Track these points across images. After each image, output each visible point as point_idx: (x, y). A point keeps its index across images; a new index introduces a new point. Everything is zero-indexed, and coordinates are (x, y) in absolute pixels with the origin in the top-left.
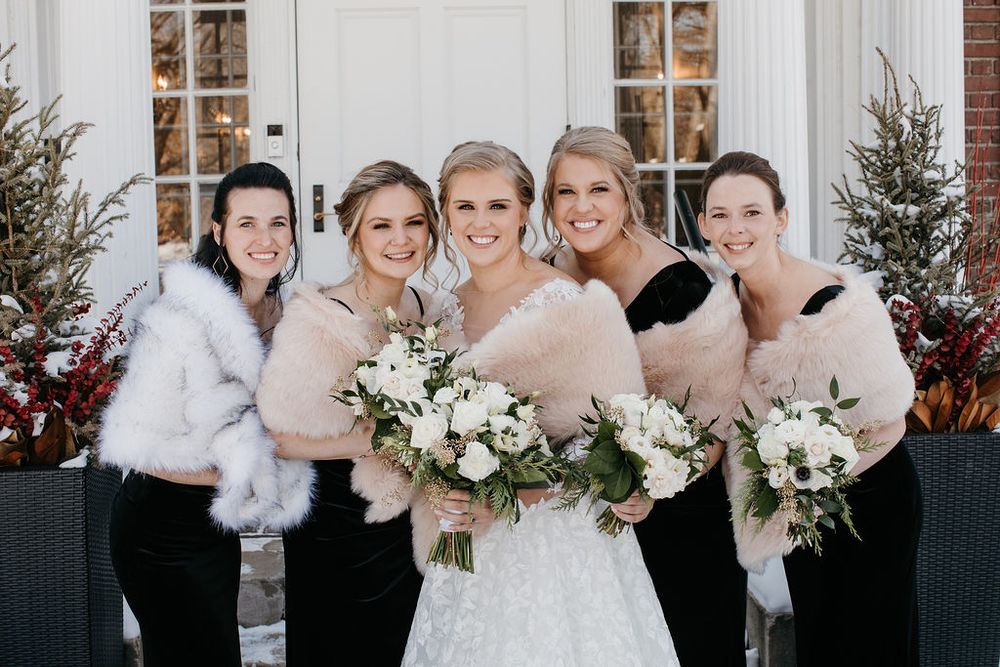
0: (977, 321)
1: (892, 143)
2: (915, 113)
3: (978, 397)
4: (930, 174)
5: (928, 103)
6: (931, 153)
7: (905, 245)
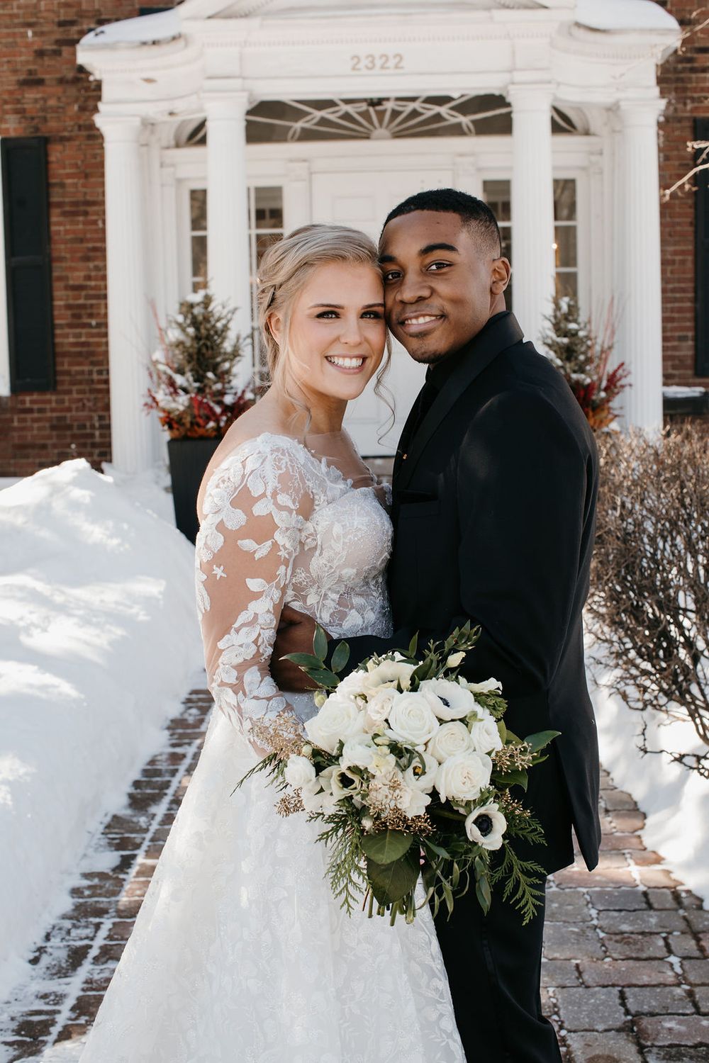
0: (589, 386)
1: (559, 313)
3: (593, 415)
6: (575, 318)
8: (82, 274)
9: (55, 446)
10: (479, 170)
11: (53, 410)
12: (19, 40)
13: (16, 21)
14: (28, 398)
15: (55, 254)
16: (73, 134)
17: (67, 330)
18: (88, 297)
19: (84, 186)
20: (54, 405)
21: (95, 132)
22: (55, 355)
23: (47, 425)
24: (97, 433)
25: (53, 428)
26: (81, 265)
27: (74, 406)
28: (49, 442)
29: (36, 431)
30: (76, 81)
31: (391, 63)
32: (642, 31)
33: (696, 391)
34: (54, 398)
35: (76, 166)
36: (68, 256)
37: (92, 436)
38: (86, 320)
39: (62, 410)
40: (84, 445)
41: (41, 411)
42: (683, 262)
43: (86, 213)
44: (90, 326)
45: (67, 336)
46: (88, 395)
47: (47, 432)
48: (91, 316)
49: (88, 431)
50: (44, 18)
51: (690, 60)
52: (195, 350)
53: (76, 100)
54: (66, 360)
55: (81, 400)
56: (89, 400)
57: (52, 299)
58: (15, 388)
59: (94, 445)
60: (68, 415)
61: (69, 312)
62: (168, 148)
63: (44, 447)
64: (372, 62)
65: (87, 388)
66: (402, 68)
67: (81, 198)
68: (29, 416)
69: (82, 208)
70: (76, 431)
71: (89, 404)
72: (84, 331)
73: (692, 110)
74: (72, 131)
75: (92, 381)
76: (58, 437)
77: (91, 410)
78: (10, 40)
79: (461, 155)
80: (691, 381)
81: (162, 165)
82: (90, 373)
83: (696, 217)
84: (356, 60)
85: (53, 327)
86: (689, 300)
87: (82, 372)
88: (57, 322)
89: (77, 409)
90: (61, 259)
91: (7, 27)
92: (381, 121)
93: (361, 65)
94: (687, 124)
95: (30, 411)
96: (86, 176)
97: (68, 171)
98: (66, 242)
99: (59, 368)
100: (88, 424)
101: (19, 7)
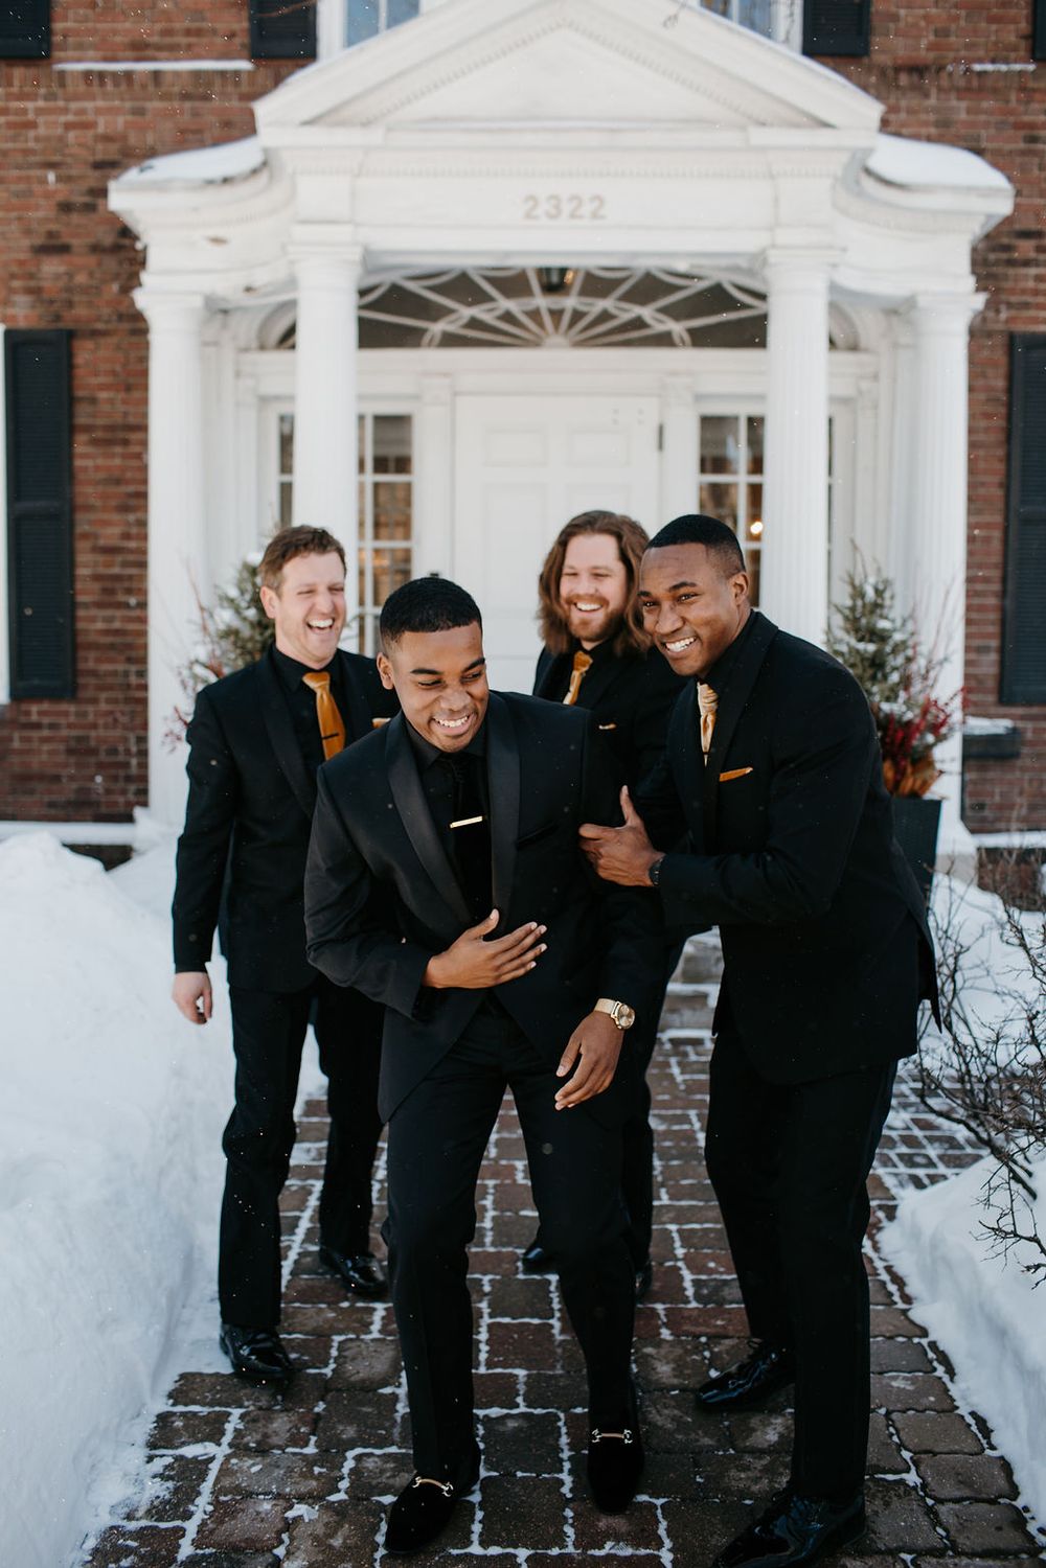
0: (909, 723)
1: (859, 603)
2: (877, 583)
3: (913, 773)
4: (883, 624)
5: (885, 575)
6: (885, 611)
7: (864, 670)
8: (117, 530)
9: (72, 778)
10: (699, 398)
11: (70, 726)
12: (36, 188)
13: (32, 159)
14: (34, 708)
15: (79, 501)
16: (110, 327)
17: (93, 612)
18: (125, 564)
19: (124, 402)
20: (72, 719)
21: (140, 325)
22: (75, 647)
23: (62, 747)
24: (134, 762)
25: (70, 752)
26: (116, 517)
27: (101, 722)
28: (64, 772)
29: (44, 754)
30: (116, 249)
31: (587, 209)
32: (955, 189)
33: (998, 726)
34: (72, 708)
35: (114, 373)
36: (98, 503)
37: (127, 765)
38: (121, 598)
39: (83, 727)
40: (115, 778)
41: (52, 726)
42: (987, 540)
43: (126, 443)
44: (127, 606)
45: (93, 619)
46: (121, 707)
47: (62, 758)
48: (129, 591)
49: (121, 758)
50: (71, 155)
51: (1008, 248)
52: (259, 646)
53: (116, 277)
54: (92, 655)
55: (111, 713)
56: (123, 713)
57: (72, 565)
58: (17, 693)
59: (129, 779)
60: (93, 734)
61: (97, 586)
62: (246, 350)
63: (57, 778)
64: (557, 207)
65: (120, 695)
66: (603, 217)
67: (119, 420)
68: (35, 734)
69: (121, 435)
70: (103, 757)
71: (123, 719)
72: (119, 613)
73: (1007, 321)
74: (108, 322)
75: (129, 686)
76: (78, 766)
77: (125, 728)
78: (22, 187)
79: (674, 373)
80: (993, 710)
81: (238, 374)
82: (126, 674)
83: (1008, 475)
84: (531, 203)
85: (74, 605)
86: (995, 594)
87: (115, 673)
88: (81, 598)
89: (106, 726)
90: (89, 508)
91: (19, 167)
92: (557, 325)
93: (539, 211)
94: (1000, 340)
95: (38, 726)
96: (128, 388)
97: (101, 380)
98: (97, 483)
99: (81, 666)
100: (121, 748)
101: (37, 139)
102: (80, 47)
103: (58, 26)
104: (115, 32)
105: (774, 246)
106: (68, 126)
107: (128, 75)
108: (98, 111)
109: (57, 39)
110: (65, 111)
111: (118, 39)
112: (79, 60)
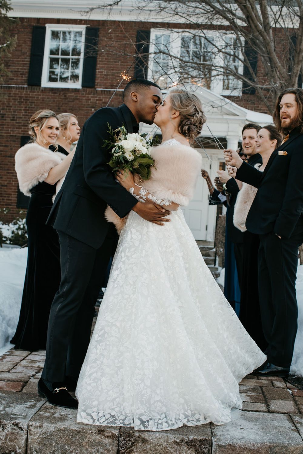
10: (219, 159)
12: (90, 111)
13: (89, 106)
50: (98, 106)
78: (87, 111)
79: (214, 154)
91: (87, 107)
101: (91, 102)
102: (101, 85)
103: (97, 81)
104: (107, 83)
105: (228, 135)
106: (97, 100)
107: (110, 91)
108: (103, 97)
109: (96, 84)
110: (96, 97)
111: (108, 84)
112: (100, 88)
